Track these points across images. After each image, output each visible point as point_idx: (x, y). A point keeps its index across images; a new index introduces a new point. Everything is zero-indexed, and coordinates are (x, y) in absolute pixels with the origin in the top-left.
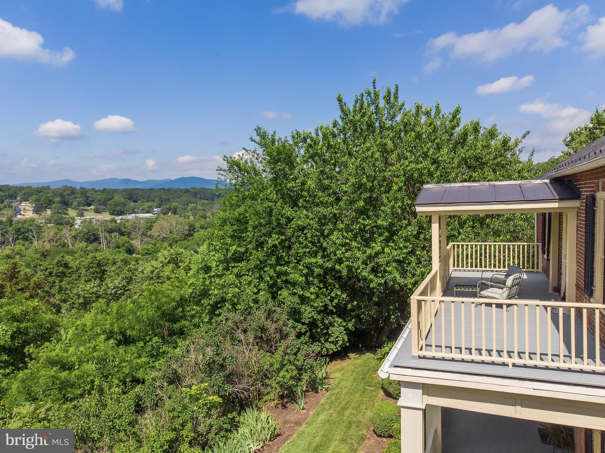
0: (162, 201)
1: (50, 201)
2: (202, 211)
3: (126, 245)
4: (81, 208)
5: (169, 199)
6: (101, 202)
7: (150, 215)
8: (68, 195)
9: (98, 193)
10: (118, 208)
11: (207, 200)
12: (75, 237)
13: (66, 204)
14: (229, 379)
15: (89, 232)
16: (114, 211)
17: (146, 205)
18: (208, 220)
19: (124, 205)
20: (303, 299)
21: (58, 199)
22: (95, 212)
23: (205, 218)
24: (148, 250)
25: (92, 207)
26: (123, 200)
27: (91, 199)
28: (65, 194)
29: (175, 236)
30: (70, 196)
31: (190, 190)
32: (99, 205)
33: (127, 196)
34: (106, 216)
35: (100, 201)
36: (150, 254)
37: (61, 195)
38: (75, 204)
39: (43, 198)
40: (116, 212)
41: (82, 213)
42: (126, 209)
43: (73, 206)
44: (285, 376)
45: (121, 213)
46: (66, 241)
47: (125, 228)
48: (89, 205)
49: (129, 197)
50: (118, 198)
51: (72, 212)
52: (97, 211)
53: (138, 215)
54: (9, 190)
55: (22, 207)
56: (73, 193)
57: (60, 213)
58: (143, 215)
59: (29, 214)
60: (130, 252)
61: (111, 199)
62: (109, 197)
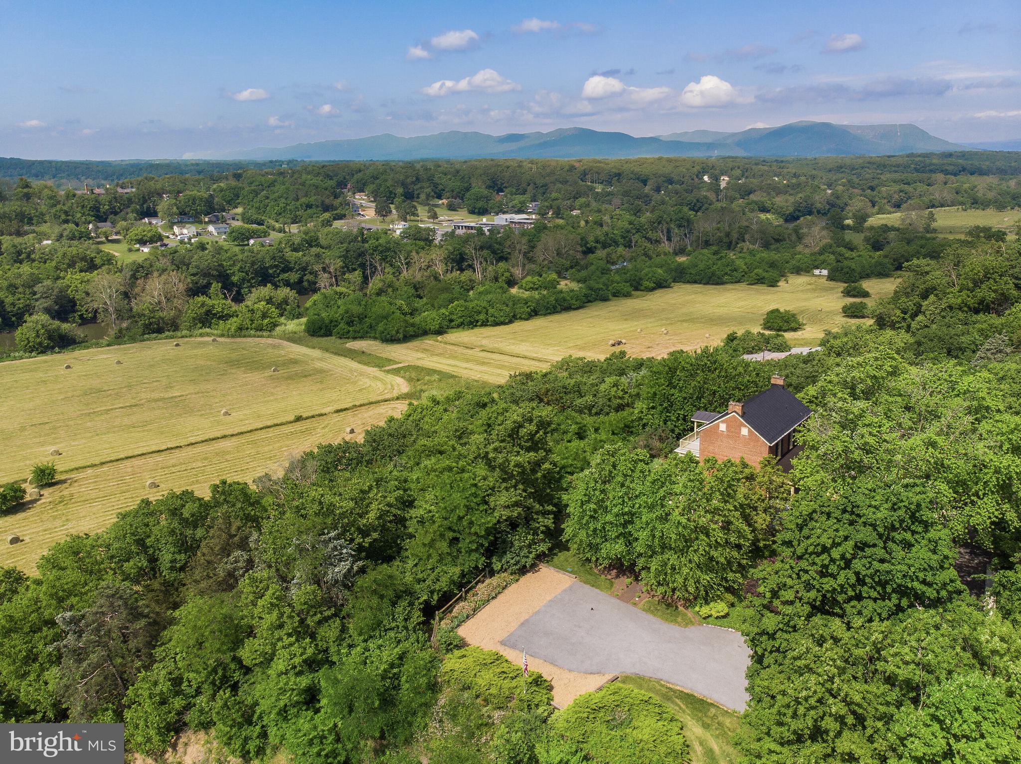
0: (537, 191)
1: (391, 192)
2: (597, 214)
3: (506, 274)
4: (431, 203)
5: (546, 185)
6: (455, 193)
7: (524, 216)
8: (413, 183)
9: (449, 177)
10: (480, 204)
11: (602, 183)
13: (411, 197)
14: (650, 449)
15: (454, 251)
16: (474, 208)
17: (518, 199)
18: (605, 228)
19: (487, 199)
20: (675, 426)
21: (400, 190)
22: (450, 210)
23: (601, 226)
24: (534, 284)
25: (444, 201)
26: (484, 191)
27: (440, 187)
28: (409, 180)
29: (564, 261)
30: (415, 185)
31: (577, 165)
32: (453, 197)
33: (488, 183)
34: (464, 220)
35: (453, 191)
36: (537, 289)
37: (403, 184)
38: (423, 197)
39: (381, 189)
40: (477, 211)
41: (435, 213)
42: (489, 206)
43: (420, 200)
44: (667, 450)
45: (483, 212)
46: (435, 269)
48: (440, 197)
49: (492, 184)
50: (479, 188)
51: (422, 212)
52: (452, 208)
53: (508, 216)
54: (336, 175)
55: (357, 202)
56: (418, 179)
57: (408, 213)
58: (514, 215)
59: (370, 213)
60: (511, 283)
61: (468, 189)
62: (466, 185)
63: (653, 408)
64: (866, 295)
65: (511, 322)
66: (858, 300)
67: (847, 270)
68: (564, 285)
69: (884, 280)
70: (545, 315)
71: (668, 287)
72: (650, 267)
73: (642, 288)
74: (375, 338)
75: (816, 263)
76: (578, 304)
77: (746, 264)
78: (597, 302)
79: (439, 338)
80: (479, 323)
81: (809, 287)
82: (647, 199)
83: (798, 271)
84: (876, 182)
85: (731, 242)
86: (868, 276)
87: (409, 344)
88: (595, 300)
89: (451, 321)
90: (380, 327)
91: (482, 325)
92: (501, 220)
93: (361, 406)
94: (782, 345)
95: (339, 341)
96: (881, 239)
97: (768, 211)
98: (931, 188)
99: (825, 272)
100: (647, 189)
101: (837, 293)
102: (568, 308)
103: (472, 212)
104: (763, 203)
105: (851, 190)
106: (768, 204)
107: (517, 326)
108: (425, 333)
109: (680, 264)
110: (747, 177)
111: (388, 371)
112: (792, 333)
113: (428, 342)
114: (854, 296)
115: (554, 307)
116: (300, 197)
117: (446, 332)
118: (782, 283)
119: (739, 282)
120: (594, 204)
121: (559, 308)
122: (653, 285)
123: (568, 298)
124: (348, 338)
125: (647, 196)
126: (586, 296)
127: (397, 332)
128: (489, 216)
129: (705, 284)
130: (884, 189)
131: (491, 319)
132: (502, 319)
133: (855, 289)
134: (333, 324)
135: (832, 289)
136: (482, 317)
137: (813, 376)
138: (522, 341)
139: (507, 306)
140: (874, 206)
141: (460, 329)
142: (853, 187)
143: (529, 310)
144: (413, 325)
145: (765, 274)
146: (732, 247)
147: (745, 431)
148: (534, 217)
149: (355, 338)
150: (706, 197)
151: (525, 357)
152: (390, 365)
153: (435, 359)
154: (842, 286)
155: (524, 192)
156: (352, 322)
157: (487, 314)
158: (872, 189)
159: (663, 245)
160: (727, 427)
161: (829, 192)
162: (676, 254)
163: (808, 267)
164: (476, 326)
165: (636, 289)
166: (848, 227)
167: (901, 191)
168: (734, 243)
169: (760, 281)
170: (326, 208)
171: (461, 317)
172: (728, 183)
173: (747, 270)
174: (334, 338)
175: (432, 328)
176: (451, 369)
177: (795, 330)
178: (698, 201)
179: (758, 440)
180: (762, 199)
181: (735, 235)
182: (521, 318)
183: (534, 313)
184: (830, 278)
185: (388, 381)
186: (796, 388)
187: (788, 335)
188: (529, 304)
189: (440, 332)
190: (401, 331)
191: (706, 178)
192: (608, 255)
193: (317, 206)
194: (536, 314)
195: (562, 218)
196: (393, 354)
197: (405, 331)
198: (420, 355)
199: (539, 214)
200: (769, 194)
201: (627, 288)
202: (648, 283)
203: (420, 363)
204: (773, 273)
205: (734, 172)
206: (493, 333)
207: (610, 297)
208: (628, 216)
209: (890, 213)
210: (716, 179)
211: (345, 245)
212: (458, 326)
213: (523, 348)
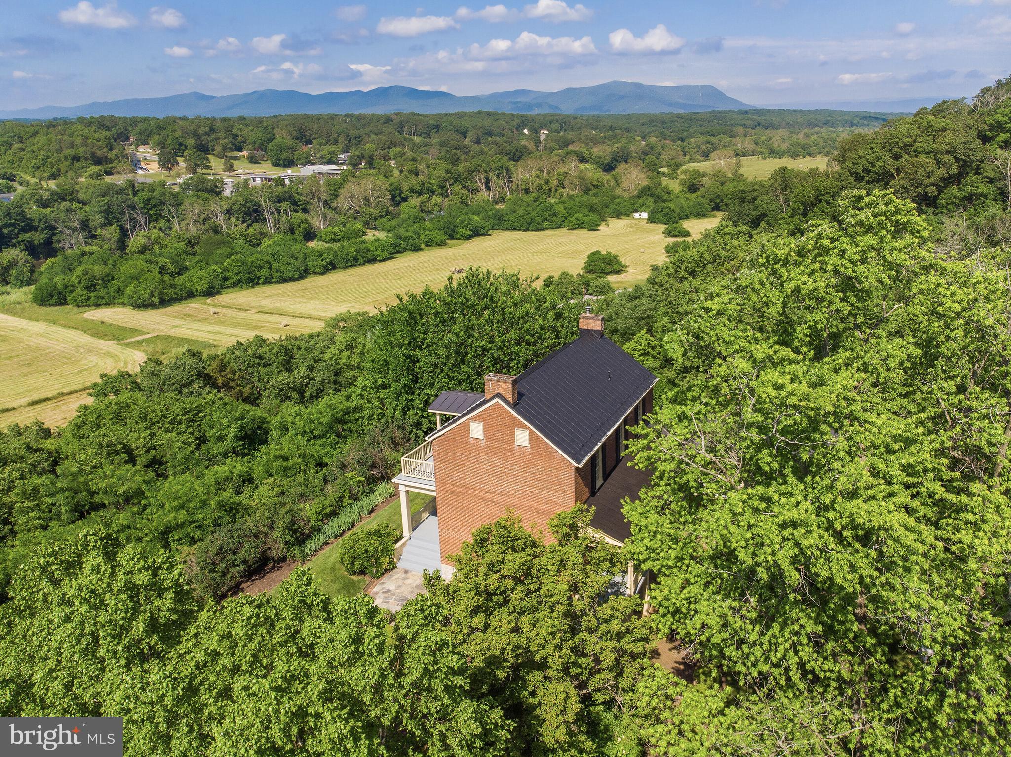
0: (350, 140)
1: (181, 144)
2: (412, 163)
3: (303, 225)
4: (229, 155)
5: (360, 137)
6: (257, 144)
7: (334, 167)
8: (206, 133)
9: (251, 128)
10: (284, 155)
11: (420, 135)
12: (228, 212)
13: (204, 149)
15: (246, 203)
16: (278, 159)
17: (327, 149)
18: (421, 177)
19: (293, 149)
21: (191, 142)
22: (251, 162)
23: (417, 174)
24: (335, 234)
25: (245, 153)
26: (289, 142)
27: (240, 138)
28: (201, 131)
29: (372, 210)
30: (209, 135)
31: (394, 117)
32: (255, 149)
33: (295, 134)
34: (266, 170)
35: (254, 143)
36: (339, 240)
37: (195, 134)
38: (218, 149)
39: (169, 140)
40: (281, 163)
41: (232, 166)
42: (296, 157)
43: (215, 152)
45: (289, 164)
46: (217, 221)
47: (298, 194)
48: (240, 149)
49: (299, 135)
50: (283, 137)
51: (216, 164)
52: (253, 160)
53: (316, 167)
54: (115, 125)
55: (140, 155)
56: (212, 130)
57: (199, 166)
58: (322, 167)
59: (154, 167)
60: (310, 235)
61: (271, 139)
62: (268, 136)
63: (384, 387)
64: (687, 234)
65: (302, 277)
66: (680, 240)
67: (667, 210)
68: (370, 236)
69: (701, 220)
70: (345, 268)
71: (486, 234)
72: (467, 214)
73: (458, 236)
74: (124, 304)
75: (636, 207)
76: (384, 254)
77: (565, 208)
78: (407, 252)
79: (209, 301)
80: (262, 280)
81: (630, 230)
82: (467, 151)
83: (618, 215)
84: (685, 134)
85: (550, 190)
86: (687, 217)
87: (169, 310)
88: (405, 250)
89: (225, 279)
90: (129, 290)
91: (265, 283)
92: (307, 171)
93: (71, 393)
94: (604, 287)
95: (76, 310)
96: (695, 182)
97: (587, 162)
98: (733, 140)
99: (645, 215)
100: (467, 141)
101: (658, 234)
102: (373, 260)
103: (276, 165)
104: (581, 152)
105: (663, 141)
106: (586, 155)
107: (311, 282)
108: (191, 295)
109: (498, 211)
110: (565, 130)
111: (127, 345)
112: (616, 276)
113: (194, 306)
114: (676, 236)
115: (356, 259)
116: (64, 148)
117: (219, 293)
118: (602, 227)
119: (559, 227)
120: (410, 154)
121: (361, 261)
122: (468, 233)
123: (372, 248)
124: (89, 306)
125: (465, 147)
126: (395, 245)
127: (152, 295)
128: (295, 169)
129: (524, 231)
130: (692, 140)
131: (275, 275)
132: (290, 275)
133: (675, 228)
134: (68, 290)
135: (654, 230)
136: (264, 272)
137: (648, 317)
138: (312, 298)
139: (297, 259)
140: (685, 155)
141: (237, 289)
142: (665, 139)
143: (324, 262)
144: (173, 286)
145: (585, 218)
146: (552, 194)
147: (522, 437)
148: (345, 168)
149: (97, 306)
150: (525, 147)
151: (310, 318)
152: (133, 336)
153: (195, 325)
154: (662, 227)
155: (336, 142)
156: (94, 285)
157: (271, 270)
158: (683, 140)
159: (481, 193)
160: (486, 430)
161: (644, 143)
162: (497, 203)
163: (628, 211)
164: (257, 284)
165: (452, 238)
166: (664, 174)
167: (708, 142)
168: (553, 190)
169: (580, 225)
170: (98, 162)
171: (237, 274)
172: (548, 136)
173: (567, 215)
174: (70, 306)
175: (199, 288)
176: (212, 336)
177: (618, 272)
178: (517, 150)
179: (551, 456)
180: (582, 149)
181: (554, 182)
182: (315, 273)
183: (331, 267)
184: (651, 220)
185: (122, 357)
186: (623, 335)
187: (611, 278)
188: (325, 256)
189: (210, 292)
190: (156, 294)
191: (526, 131)
192: (422, 203)
193: (86, 159)
194: (334, 268)
195: (374, 168)
196: (142, 323)
197: (161, 293)
198: (178, 322)
199: (351, 164)
200: (587, 144)
201: (440, 236)
202: (464, 231)
203: (173, 332)
204: (593, 216)
205: (553, 125)
206: (277, 292)
207: (423, 246)
208: (444, 165)
209: (700, 162)
210: (536, 132)
211: (106, 199)
212: (235, 285)
213: (310, 307)
